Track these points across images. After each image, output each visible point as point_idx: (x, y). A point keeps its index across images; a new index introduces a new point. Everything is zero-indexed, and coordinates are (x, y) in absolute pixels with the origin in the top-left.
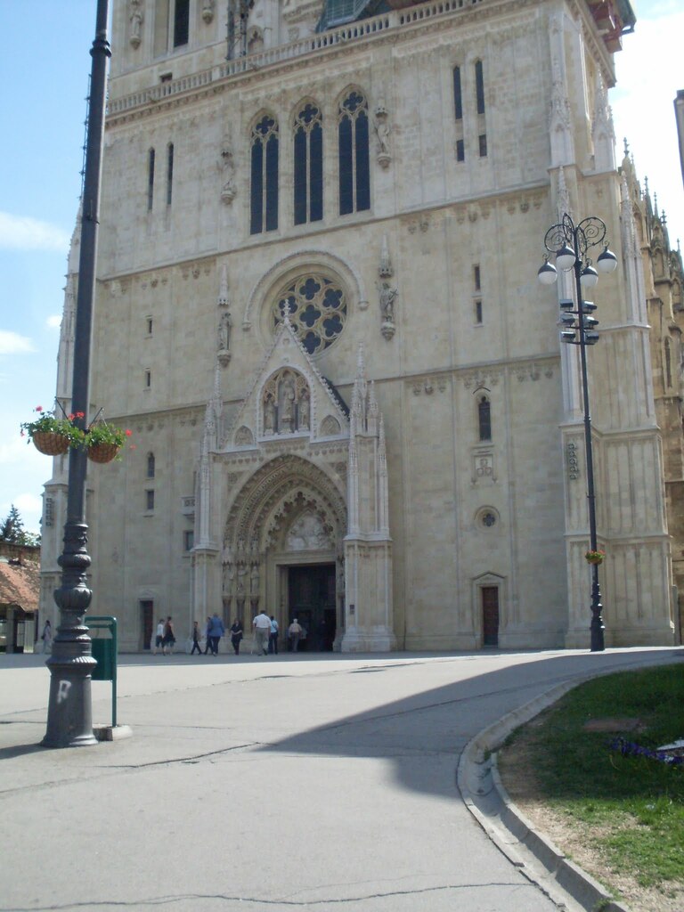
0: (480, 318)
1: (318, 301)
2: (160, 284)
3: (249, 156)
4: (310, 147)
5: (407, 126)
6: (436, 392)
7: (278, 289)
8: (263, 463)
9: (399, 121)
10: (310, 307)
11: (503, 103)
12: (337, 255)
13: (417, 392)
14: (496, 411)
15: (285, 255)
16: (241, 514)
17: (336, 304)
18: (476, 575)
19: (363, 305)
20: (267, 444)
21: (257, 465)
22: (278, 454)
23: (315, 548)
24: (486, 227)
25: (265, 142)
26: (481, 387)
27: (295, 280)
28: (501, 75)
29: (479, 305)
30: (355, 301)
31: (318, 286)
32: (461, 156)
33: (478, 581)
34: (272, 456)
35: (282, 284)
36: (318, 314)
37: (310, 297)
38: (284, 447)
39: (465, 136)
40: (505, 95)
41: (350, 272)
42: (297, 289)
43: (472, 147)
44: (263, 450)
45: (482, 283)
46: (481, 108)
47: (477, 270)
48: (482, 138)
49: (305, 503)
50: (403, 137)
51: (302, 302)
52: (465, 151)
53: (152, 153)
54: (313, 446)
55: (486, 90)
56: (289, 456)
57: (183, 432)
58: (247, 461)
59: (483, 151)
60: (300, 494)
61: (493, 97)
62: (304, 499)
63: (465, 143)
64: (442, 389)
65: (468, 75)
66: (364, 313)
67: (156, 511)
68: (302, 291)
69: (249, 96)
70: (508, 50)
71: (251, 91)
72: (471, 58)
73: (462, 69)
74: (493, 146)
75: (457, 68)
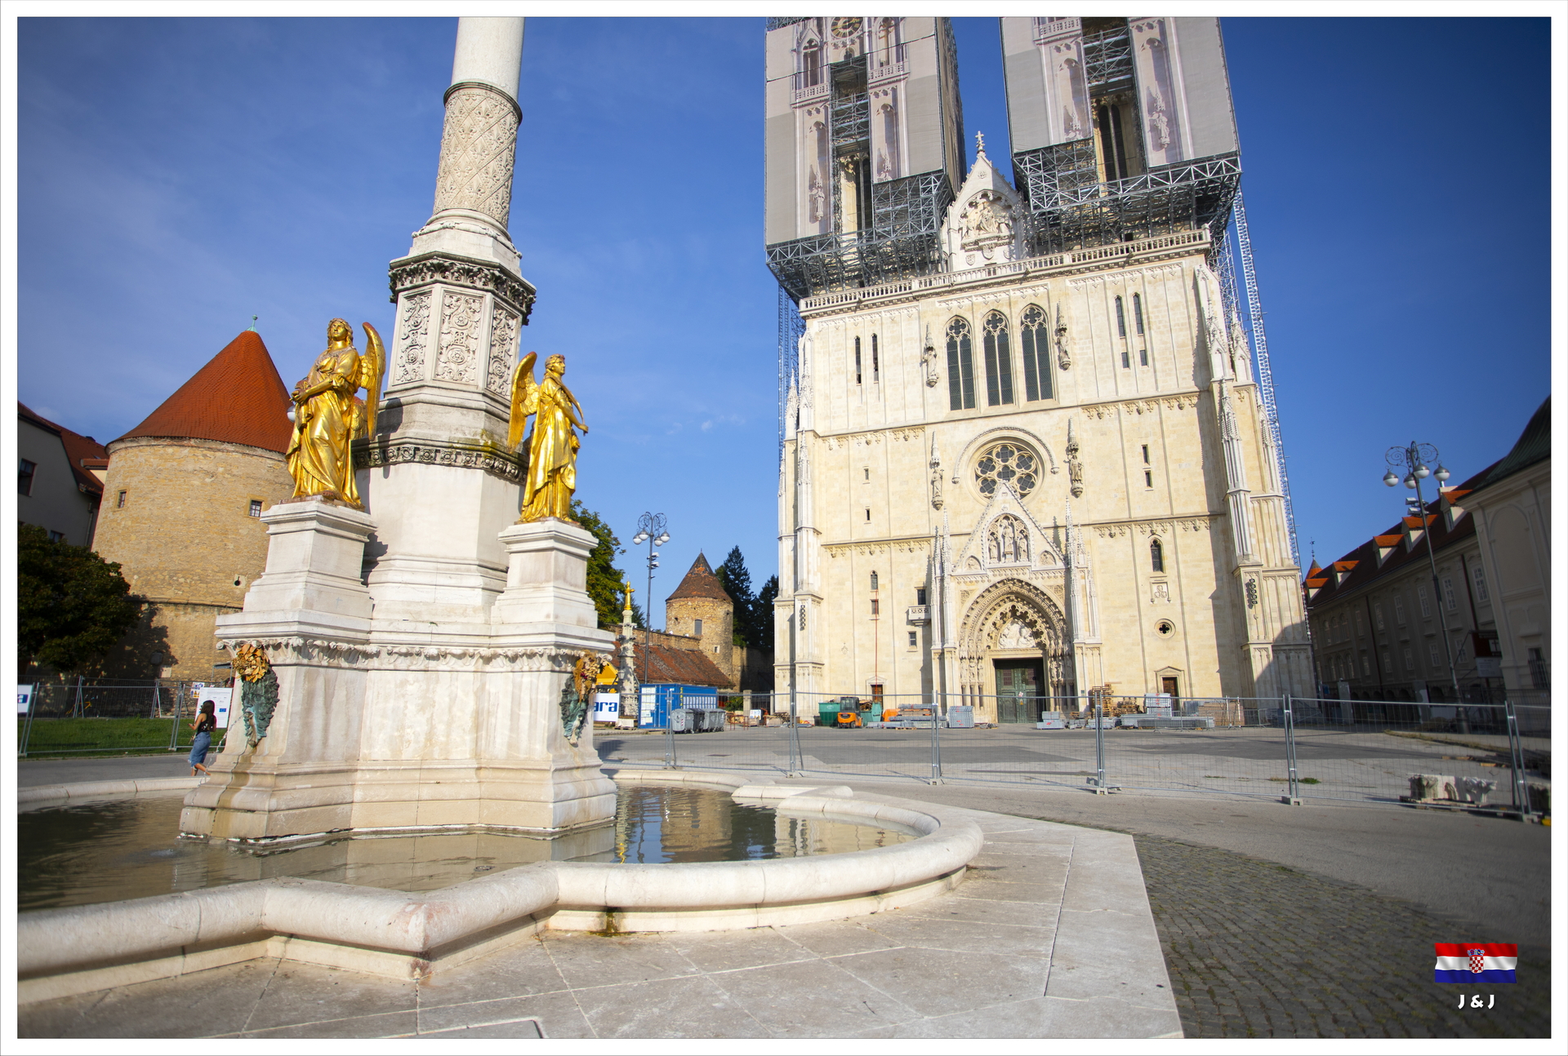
0: (1149, 483)
1: (1012, 463)
2: (874, 443)
3: (945, 350)
4: (997, 348)
5: (1081, 339)
6: (1118, 535)
7: (979, 453)
8: (991, 584)
9: (1074, 335)
10: (1006, 467)
11: (1159, 328)
12: (1032, 432)
13: (1102, 535)
14: (1167, 551)
15: (987, 429)
16: (971, 620)
17: (1029, 467)
18: (1158, 669)
19: (1056, 470)
20: (993, 569)
21: (987, 585)
22: (1004, 577)
23: (1024, 646)
24: (1150, 418)
25: (959, 340)
26: (1153, 534)
27: (994, 447)
28: (1156, 307)
29: (1148, 474)
30: (1048, 466)
31: (1012, 453)
32: (1126, 364)
33: (1161, 673)
35: (982, 449)
36: (1014, 473)
37: (1005, 461)
38: (1008, 572)
39: (1130, 350)
40: (1160, 322)
41: (1044, 445)
42: (994, 454)
43: (1135, 359)
44: (990, 573)
45: (1151, 458)
46: (1141, 330)
47: (1145, 448)
48: (1143, 352)
49: (1018, 614)
50: (1077, 347)
51: (999, 465)
52: (1131, 361)
53: (858, 340)
54: (1035, 572)
55: (1144, 317)
56: (1013, 579)
57: (902, 557)
58: (977, 582)
59: (1144, 362)
60: (1014, 607)
61: (1150, 321)
62: (1017, 610)
63: (1130, 355)
64: (1122, 534)
65: (1129, 304)
66: (1056, 475)
67: (881, 616)
68: (998, 455)
69: (944, 305)
70: (1161, 289)
71: (945, 301)
72: (1131, 292)
73: (1124, 300)
74: (1154, 359)
75: (1119, 299)
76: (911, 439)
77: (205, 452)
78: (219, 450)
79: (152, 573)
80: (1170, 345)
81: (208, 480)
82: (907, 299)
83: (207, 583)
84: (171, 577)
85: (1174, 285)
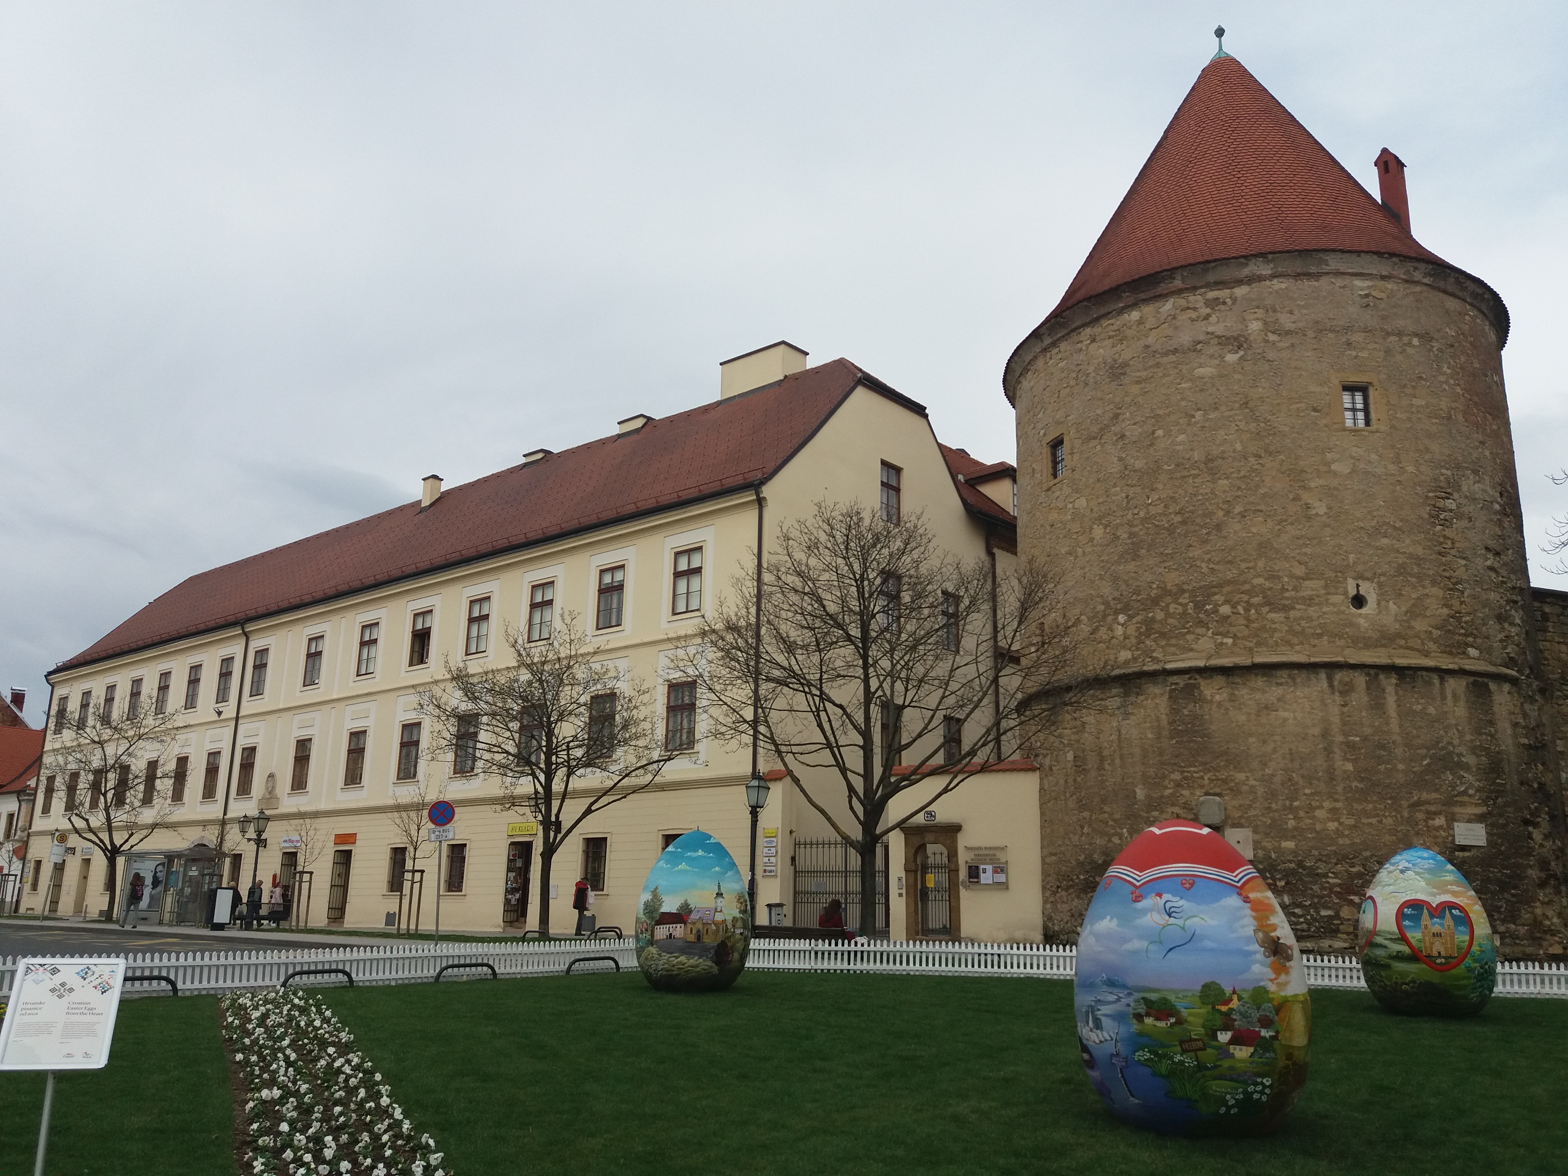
77: (1212, 295)
78: (1239, 282)
79: (1155, 601)
81: (1231, 358)
83: (1286, 609)
84: (1198, 606)
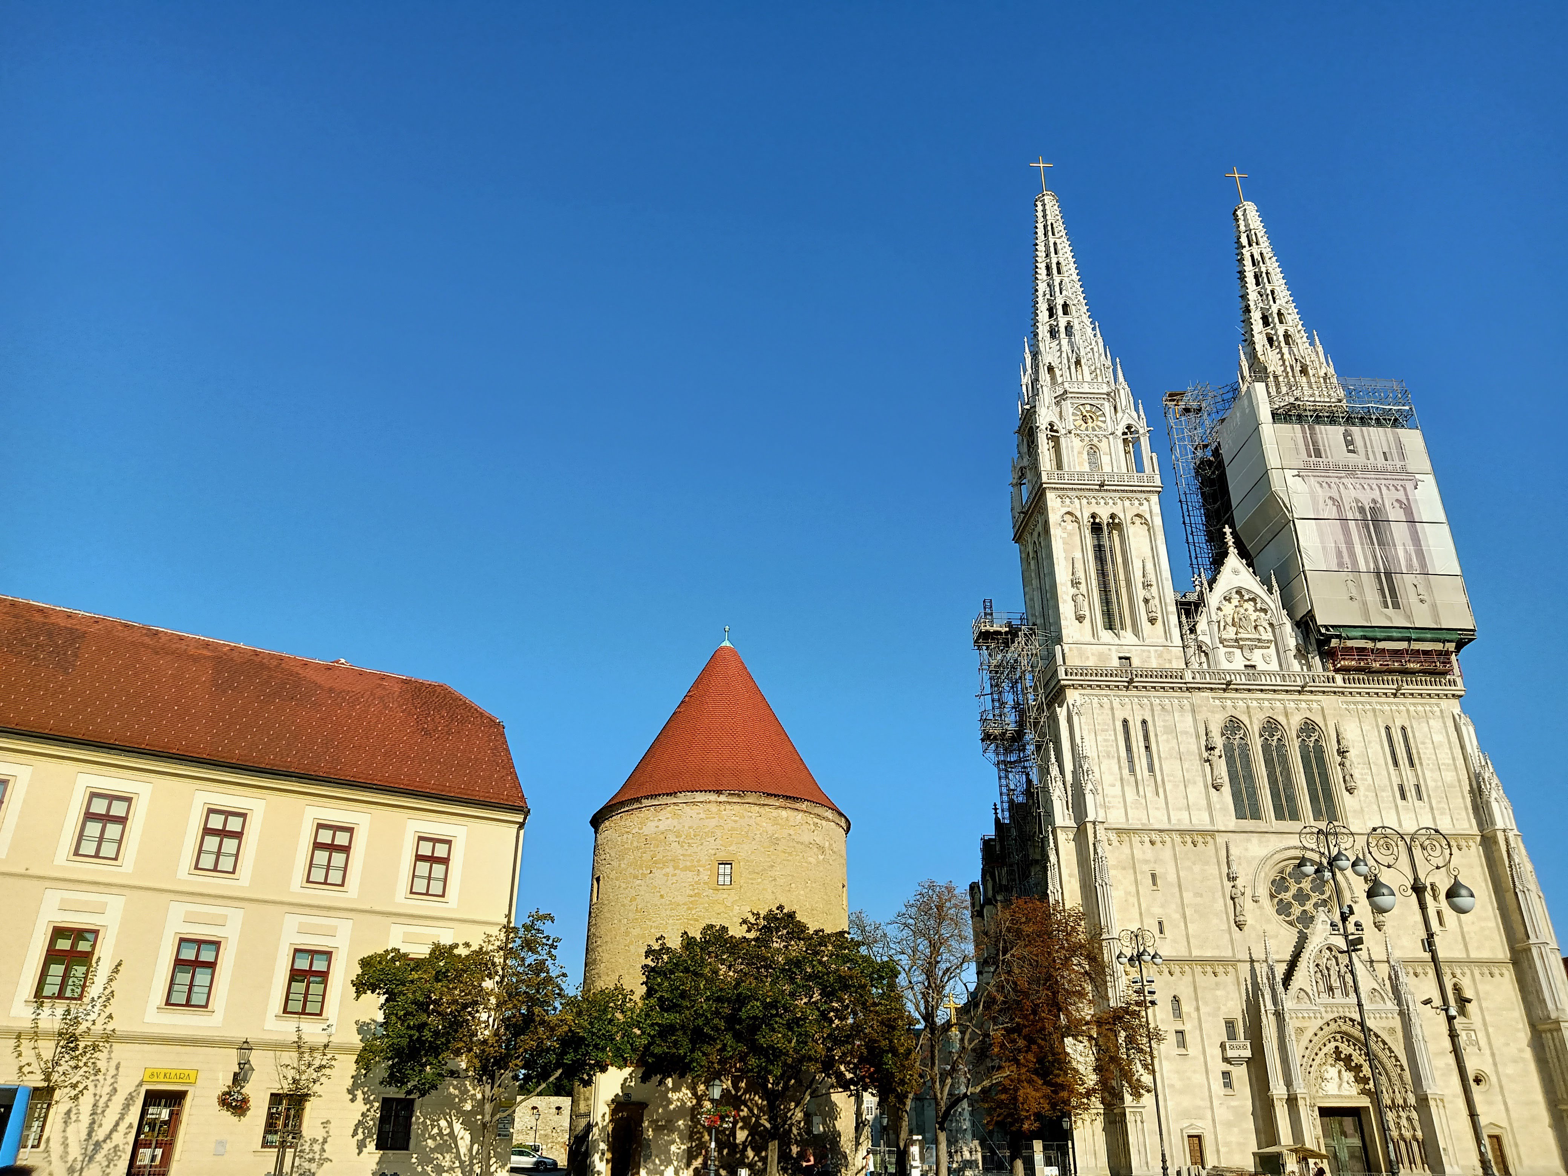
0: (1441, 923)
1: (1306, 885)
2: (1159, 845)
3: (1223, 751)
4: (1276, 758)
5: (1359, 764)
6: (1422, 975)
7: (1274, 871)
8: (1324, 1022)
9: (1354, 759)
11: (1428, 764)
15: (1281, 846)
19: (1355, 899)
20: (1326, 1006)
21: (1320, 1023)
22: (1336, 1015)
23: (1347, 1094)
25: (1235, 742)
26: (1454, 977)
27: (1287, 866)
28: (1422, 743)
29: (1439, 913)
30: (1348, 894)
32: (1403, 797)
33: (1486, 1130)
34: (1332, 1016)
35: (1277, 868)
36: (1310, 897)
37: (1299, 882)
38: (1339, 1010)
39: (1406, 783)
40: (1428, 758)
42: (1287, 874)
43: (1411, 793)
44: (1323, 1010)
45: (1440, 897)
46: (1412, 764)
48: (1418, 787)
49: (1343, 1056)
50: (1357, 771)
51: (1293, 886)
52: (1408, 794)
53: (1126, 722)
55: (1414, 751)
57: (1205, 981)
58: (1309, 1018)
59: (1420, 796)
60: (1337, 1048)
61: (1420, 758)
62: (1341, 1052)
63: (1406, 788)
64: (1426, 974)
65: (1397, 736)
66: (1357, 905)
67: (1190, 1051)
68: (1291, 876)
69: (1217, 702)
70: (1425, 725)
71: (1219, 699)
72: (1399, 724)
73: (1393, 730)
74: (1429, 796)
75: (1387, 728)
76: (1200, 845)
80: (1440, 783)
81: (821, 858)
82: (1180, 688)
85: (1435, 724)
